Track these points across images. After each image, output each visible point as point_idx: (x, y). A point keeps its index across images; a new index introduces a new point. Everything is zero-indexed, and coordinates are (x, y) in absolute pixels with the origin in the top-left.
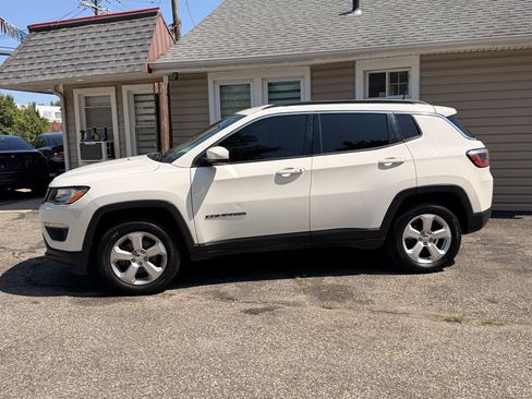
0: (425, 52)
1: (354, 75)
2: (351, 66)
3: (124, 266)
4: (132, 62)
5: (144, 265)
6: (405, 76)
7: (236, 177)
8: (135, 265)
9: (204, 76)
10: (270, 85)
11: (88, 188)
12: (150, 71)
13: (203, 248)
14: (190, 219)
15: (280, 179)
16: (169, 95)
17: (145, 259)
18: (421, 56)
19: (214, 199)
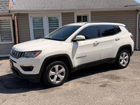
0: (92, 11)
1: (74, 16)
2: (73, 13)
3: (53, 77)
4: (3, 9)
5: (59, 76)
6: (86, 17)
7: (84, 45)
8: (56, 76)
9: (27, 14)
10: (49, 18)
11: (41, 51)
12: (9, 12)
13: (75, 68)
14: (72, 59)
15: (95, 45)
16: (17, 20)
17: (59, 74)
18: (91, 12)
19: (79, 52)
